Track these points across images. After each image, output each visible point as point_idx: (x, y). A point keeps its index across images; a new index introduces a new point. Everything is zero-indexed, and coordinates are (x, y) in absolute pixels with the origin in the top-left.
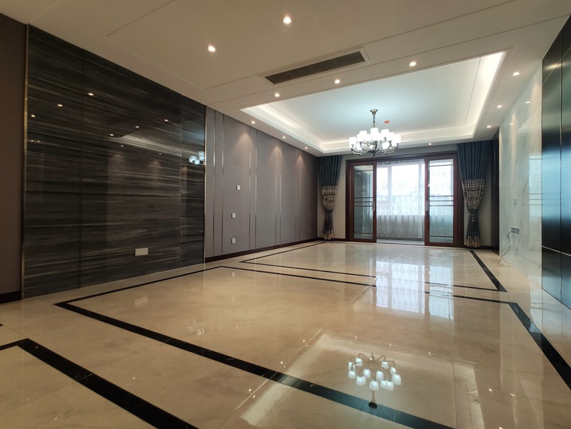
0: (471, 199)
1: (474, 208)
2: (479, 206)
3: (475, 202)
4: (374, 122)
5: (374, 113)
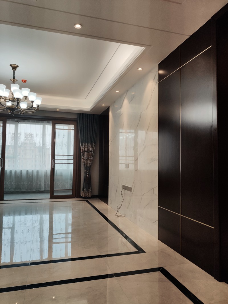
0: (87, 159)
1: (89, 165)
2: (92, 164)
3: (89, 161)
4: (14, 78)
5: (14, 68)
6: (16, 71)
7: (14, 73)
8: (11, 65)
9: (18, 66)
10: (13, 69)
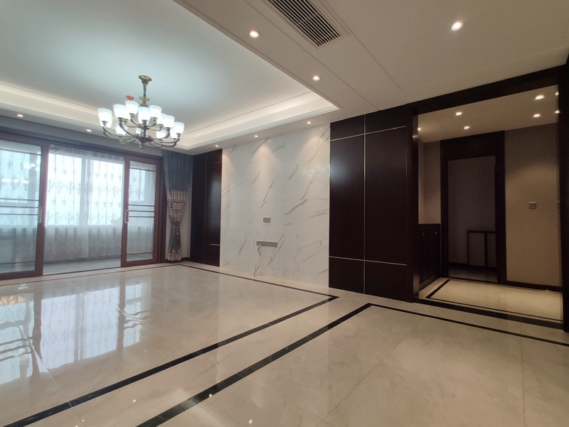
0: (176, 211)
1: (179, 220)
2: (182, 218)
3: (179, 215)
4: (145, 95)
5: (145, 81)
6: (147, 86)
7: (145, 89)
8: (140, 77)
9: (150, 80)
10: (143, 83)
